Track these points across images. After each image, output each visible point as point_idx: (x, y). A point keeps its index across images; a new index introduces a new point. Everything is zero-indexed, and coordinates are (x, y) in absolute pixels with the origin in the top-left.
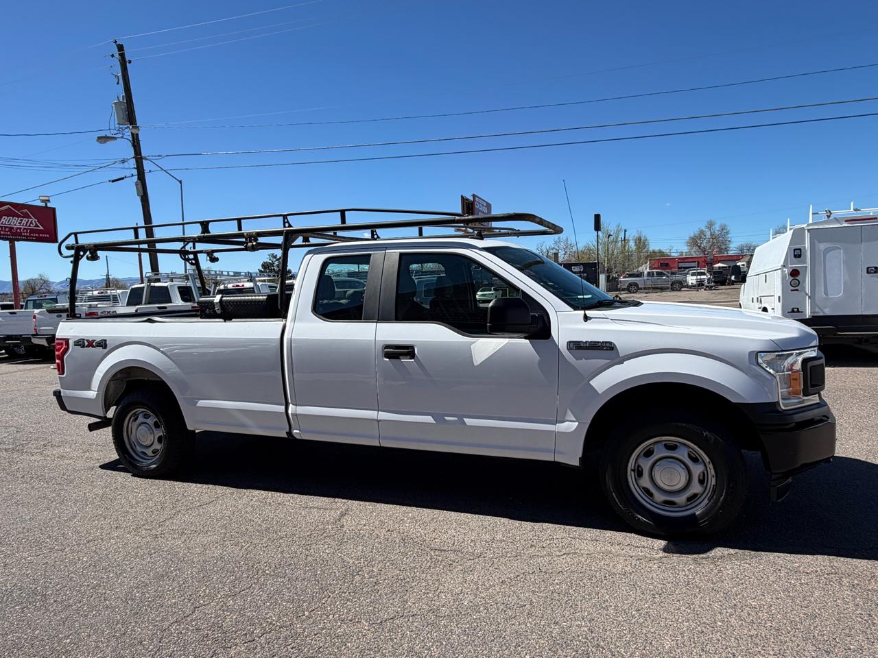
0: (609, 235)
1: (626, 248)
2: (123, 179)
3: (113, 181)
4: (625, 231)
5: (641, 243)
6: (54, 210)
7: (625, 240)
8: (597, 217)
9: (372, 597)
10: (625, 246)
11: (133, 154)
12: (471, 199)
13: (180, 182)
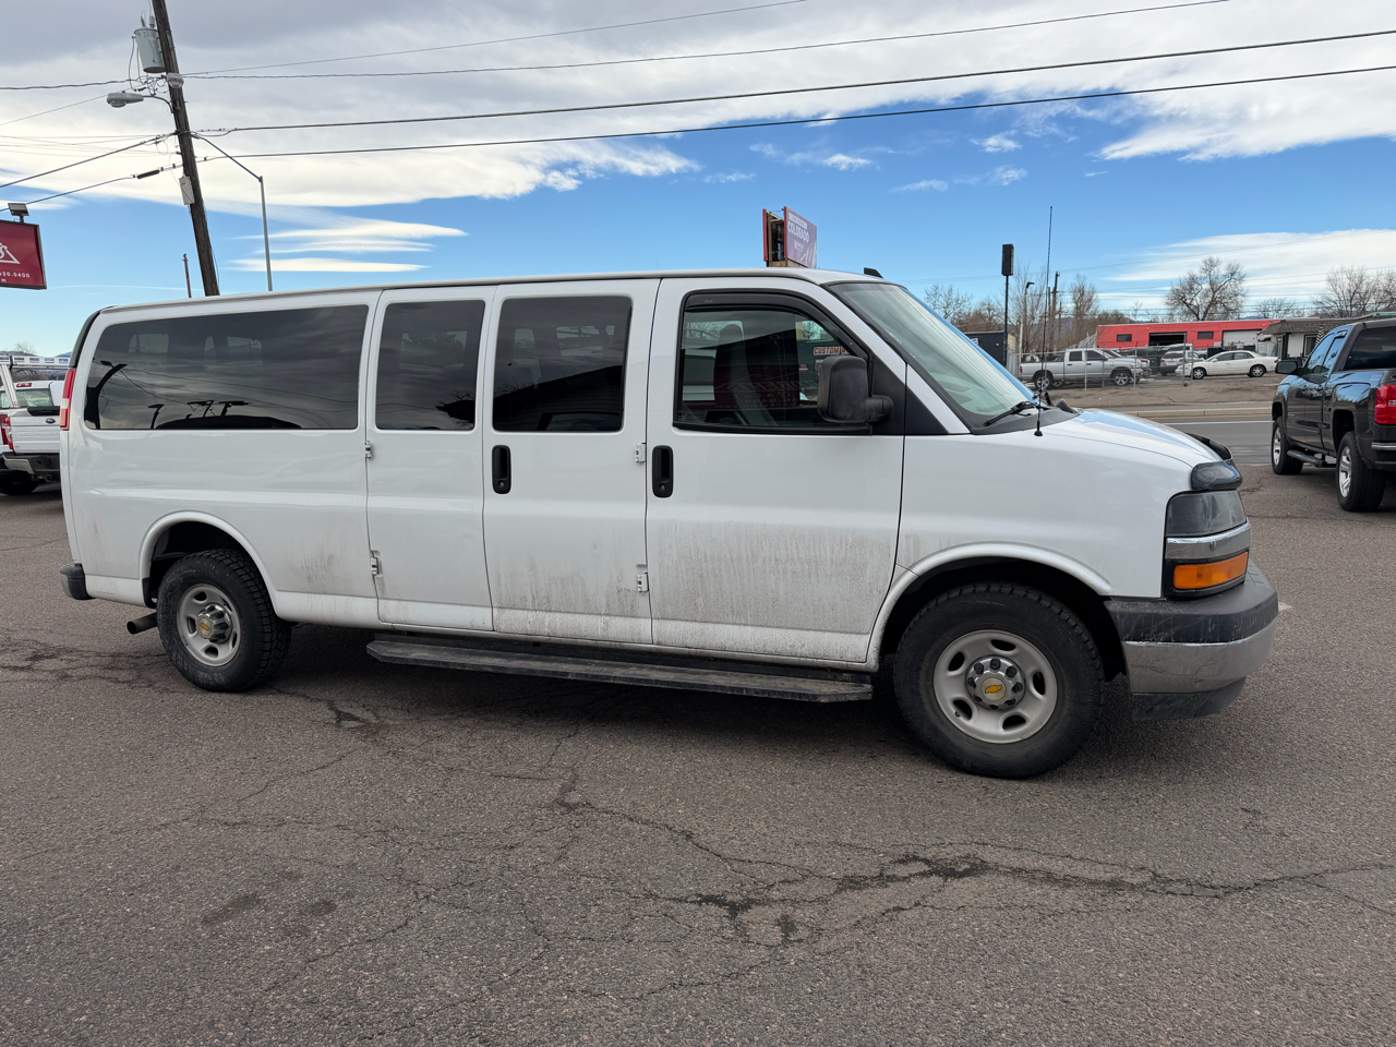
0: (1029, 284)
1: (1058, 307)
2: (156, 172)
3: (140, 177)
4: (1057, 275)
5: (1083, 298)
6: (35, 228)
7: (1055, 292)
8: (1008, 251)
9: (623, 948)
10: (1055, 303)
11: (174, 129)
12: (780, 216)
13: (260, 179)
